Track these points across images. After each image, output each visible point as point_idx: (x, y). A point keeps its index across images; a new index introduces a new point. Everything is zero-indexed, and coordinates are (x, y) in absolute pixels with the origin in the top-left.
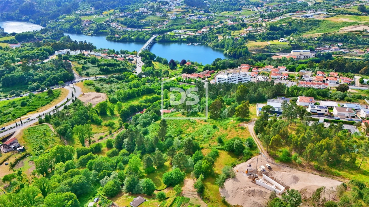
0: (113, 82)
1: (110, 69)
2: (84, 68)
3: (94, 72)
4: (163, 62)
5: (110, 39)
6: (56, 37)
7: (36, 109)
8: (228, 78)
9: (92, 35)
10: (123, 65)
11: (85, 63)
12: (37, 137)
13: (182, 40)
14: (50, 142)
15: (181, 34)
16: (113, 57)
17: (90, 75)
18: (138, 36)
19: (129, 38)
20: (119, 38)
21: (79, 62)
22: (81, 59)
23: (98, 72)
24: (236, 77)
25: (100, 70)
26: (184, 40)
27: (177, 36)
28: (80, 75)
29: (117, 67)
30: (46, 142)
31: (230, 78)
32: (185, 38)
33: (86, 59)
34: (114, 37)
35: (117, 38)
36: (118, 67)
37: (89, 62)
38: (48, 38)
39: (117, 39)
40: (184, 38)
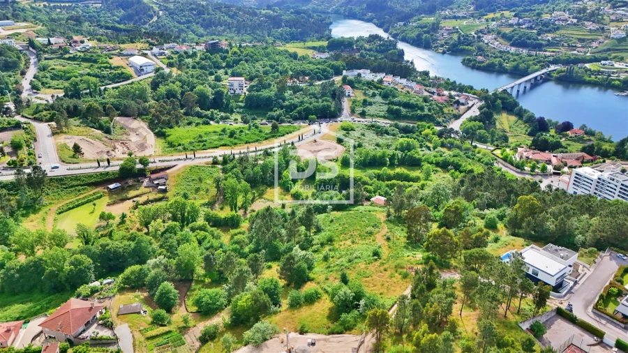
0: (388, 134)
1: (404, 111)
2: (365, 103)
3: (376, 113)
4: (524, 119)
5: (466, 63)
6: (384, 50)
7: (235, 144)
8: (599, 179)
9: (444, 53)
10: (429, 110)
11: (374, 95)
12: (193, 180)
13: (610, 83)
14: (202, 192)
15: (615, 71)
16: (433, 93)
17: (368, 115)
18: (518, 65)
19: (500, 64)
20: (483, 62)
21: (367, 92)
22: (371, 89)
23: (382, 114)
24: (617, 181)
25: (387, 111)
26: (617, 82)
27: (602, 72)
28: (353, 112)
29: (416, 111)
30: (197, 190)
31: (604, 181)
32: (619, 80)
33: (379, 90)
34: (475, 60)
35: (479, 62)
36: (419, 112)
37: (380, 95)
38: (370, 50)
39: (477, 64)
40: (617, 80)
